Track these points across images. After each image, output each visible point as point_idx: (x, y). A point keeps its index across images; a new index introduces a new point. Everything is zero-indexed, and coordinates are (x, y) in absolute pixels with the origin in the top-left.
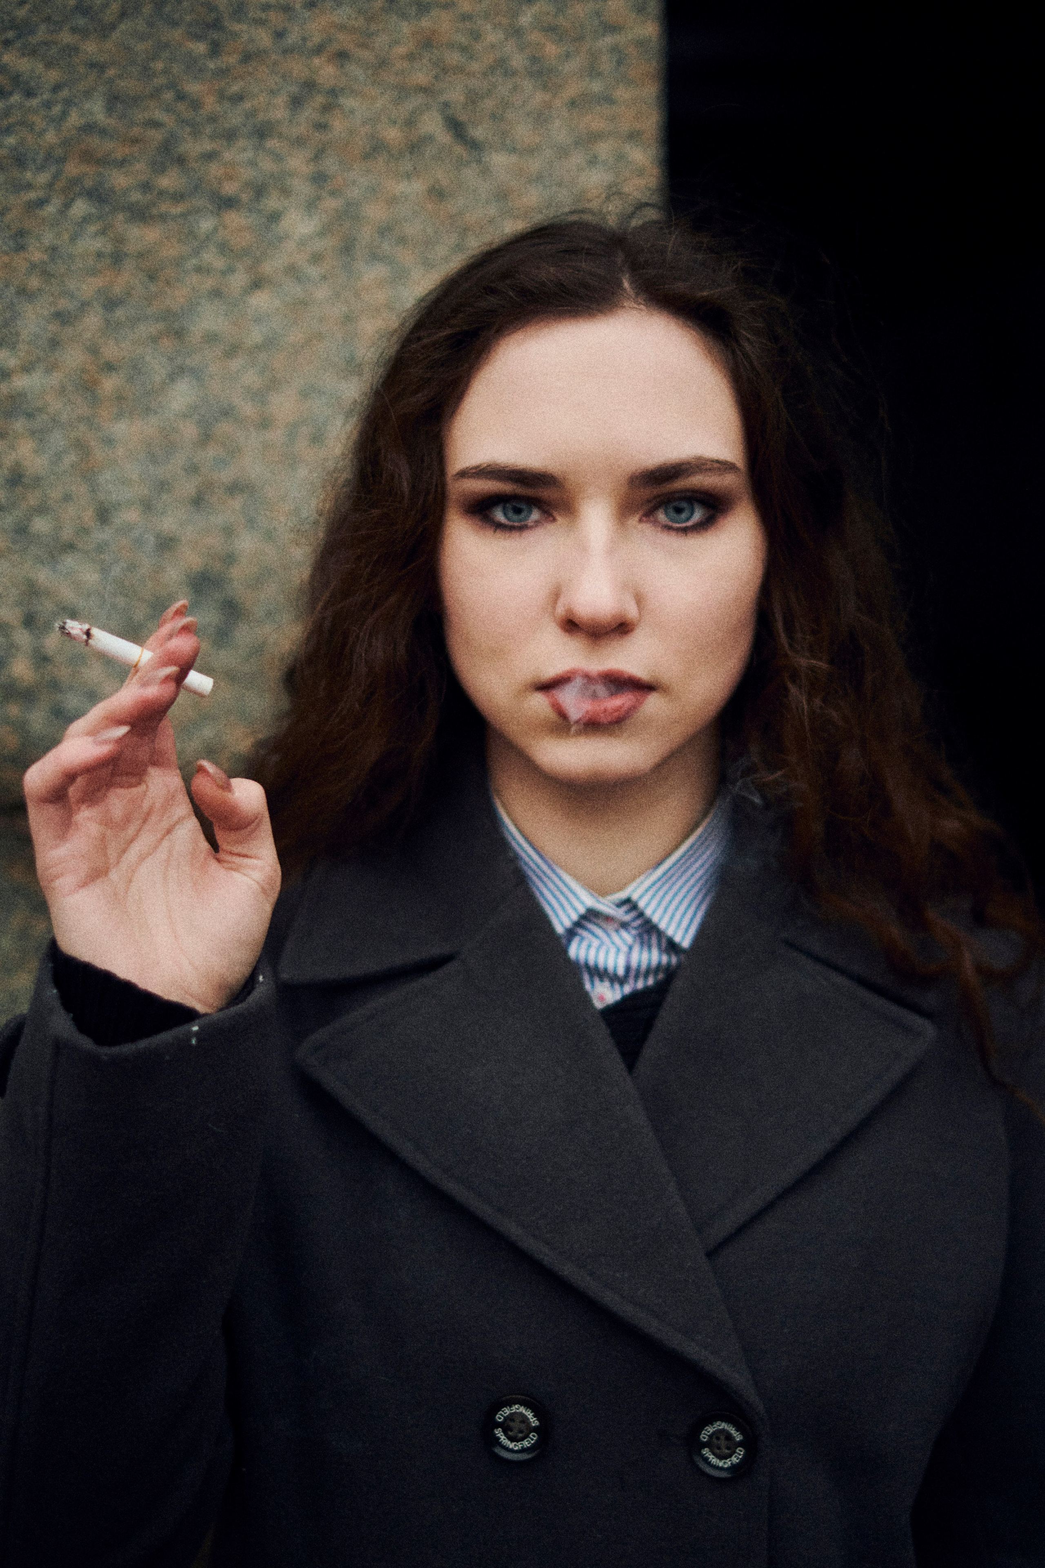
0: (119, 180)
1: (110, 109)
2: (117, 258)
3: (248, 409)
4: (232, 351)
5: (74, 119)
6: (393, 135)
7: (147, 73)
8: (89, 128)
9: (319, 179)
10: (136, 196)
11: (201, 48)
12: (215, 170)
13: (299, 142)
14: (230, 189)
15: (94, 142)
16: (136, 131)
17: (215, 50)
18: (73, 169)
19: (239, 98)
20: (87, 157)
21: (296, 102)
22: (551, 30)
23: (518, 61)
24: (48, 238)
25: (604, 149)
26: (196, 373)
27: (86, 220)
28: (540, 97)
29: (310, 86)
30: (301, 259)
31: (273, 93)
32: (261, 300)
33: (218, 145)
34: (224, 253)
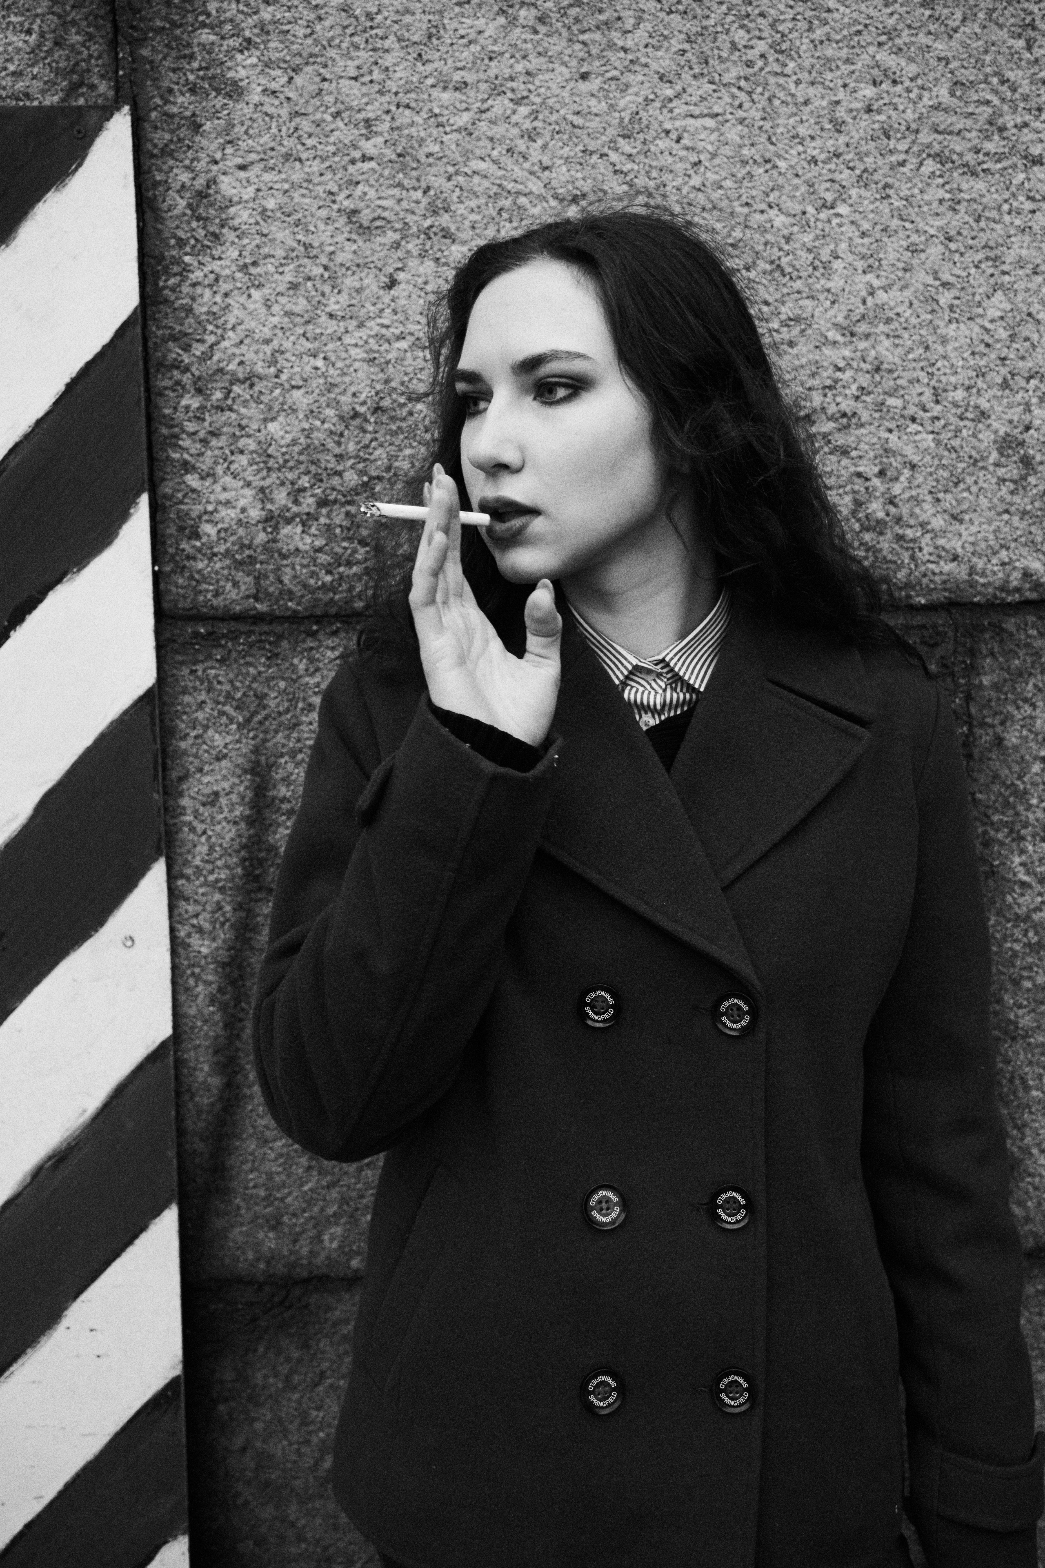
0: (959, 145)
1: (952, 94)
2: (956, 205)
5: (926, 101)
7: (979, 64)
8: (939, 107)
10: (969, 157)
11: (1021, 43)
12: (1027, 136)
16: (973, 108)
18: (925, 137)
26: (1008, 290)
27: (934, 175)
33: (1027, 118)
34: (1030, 198)
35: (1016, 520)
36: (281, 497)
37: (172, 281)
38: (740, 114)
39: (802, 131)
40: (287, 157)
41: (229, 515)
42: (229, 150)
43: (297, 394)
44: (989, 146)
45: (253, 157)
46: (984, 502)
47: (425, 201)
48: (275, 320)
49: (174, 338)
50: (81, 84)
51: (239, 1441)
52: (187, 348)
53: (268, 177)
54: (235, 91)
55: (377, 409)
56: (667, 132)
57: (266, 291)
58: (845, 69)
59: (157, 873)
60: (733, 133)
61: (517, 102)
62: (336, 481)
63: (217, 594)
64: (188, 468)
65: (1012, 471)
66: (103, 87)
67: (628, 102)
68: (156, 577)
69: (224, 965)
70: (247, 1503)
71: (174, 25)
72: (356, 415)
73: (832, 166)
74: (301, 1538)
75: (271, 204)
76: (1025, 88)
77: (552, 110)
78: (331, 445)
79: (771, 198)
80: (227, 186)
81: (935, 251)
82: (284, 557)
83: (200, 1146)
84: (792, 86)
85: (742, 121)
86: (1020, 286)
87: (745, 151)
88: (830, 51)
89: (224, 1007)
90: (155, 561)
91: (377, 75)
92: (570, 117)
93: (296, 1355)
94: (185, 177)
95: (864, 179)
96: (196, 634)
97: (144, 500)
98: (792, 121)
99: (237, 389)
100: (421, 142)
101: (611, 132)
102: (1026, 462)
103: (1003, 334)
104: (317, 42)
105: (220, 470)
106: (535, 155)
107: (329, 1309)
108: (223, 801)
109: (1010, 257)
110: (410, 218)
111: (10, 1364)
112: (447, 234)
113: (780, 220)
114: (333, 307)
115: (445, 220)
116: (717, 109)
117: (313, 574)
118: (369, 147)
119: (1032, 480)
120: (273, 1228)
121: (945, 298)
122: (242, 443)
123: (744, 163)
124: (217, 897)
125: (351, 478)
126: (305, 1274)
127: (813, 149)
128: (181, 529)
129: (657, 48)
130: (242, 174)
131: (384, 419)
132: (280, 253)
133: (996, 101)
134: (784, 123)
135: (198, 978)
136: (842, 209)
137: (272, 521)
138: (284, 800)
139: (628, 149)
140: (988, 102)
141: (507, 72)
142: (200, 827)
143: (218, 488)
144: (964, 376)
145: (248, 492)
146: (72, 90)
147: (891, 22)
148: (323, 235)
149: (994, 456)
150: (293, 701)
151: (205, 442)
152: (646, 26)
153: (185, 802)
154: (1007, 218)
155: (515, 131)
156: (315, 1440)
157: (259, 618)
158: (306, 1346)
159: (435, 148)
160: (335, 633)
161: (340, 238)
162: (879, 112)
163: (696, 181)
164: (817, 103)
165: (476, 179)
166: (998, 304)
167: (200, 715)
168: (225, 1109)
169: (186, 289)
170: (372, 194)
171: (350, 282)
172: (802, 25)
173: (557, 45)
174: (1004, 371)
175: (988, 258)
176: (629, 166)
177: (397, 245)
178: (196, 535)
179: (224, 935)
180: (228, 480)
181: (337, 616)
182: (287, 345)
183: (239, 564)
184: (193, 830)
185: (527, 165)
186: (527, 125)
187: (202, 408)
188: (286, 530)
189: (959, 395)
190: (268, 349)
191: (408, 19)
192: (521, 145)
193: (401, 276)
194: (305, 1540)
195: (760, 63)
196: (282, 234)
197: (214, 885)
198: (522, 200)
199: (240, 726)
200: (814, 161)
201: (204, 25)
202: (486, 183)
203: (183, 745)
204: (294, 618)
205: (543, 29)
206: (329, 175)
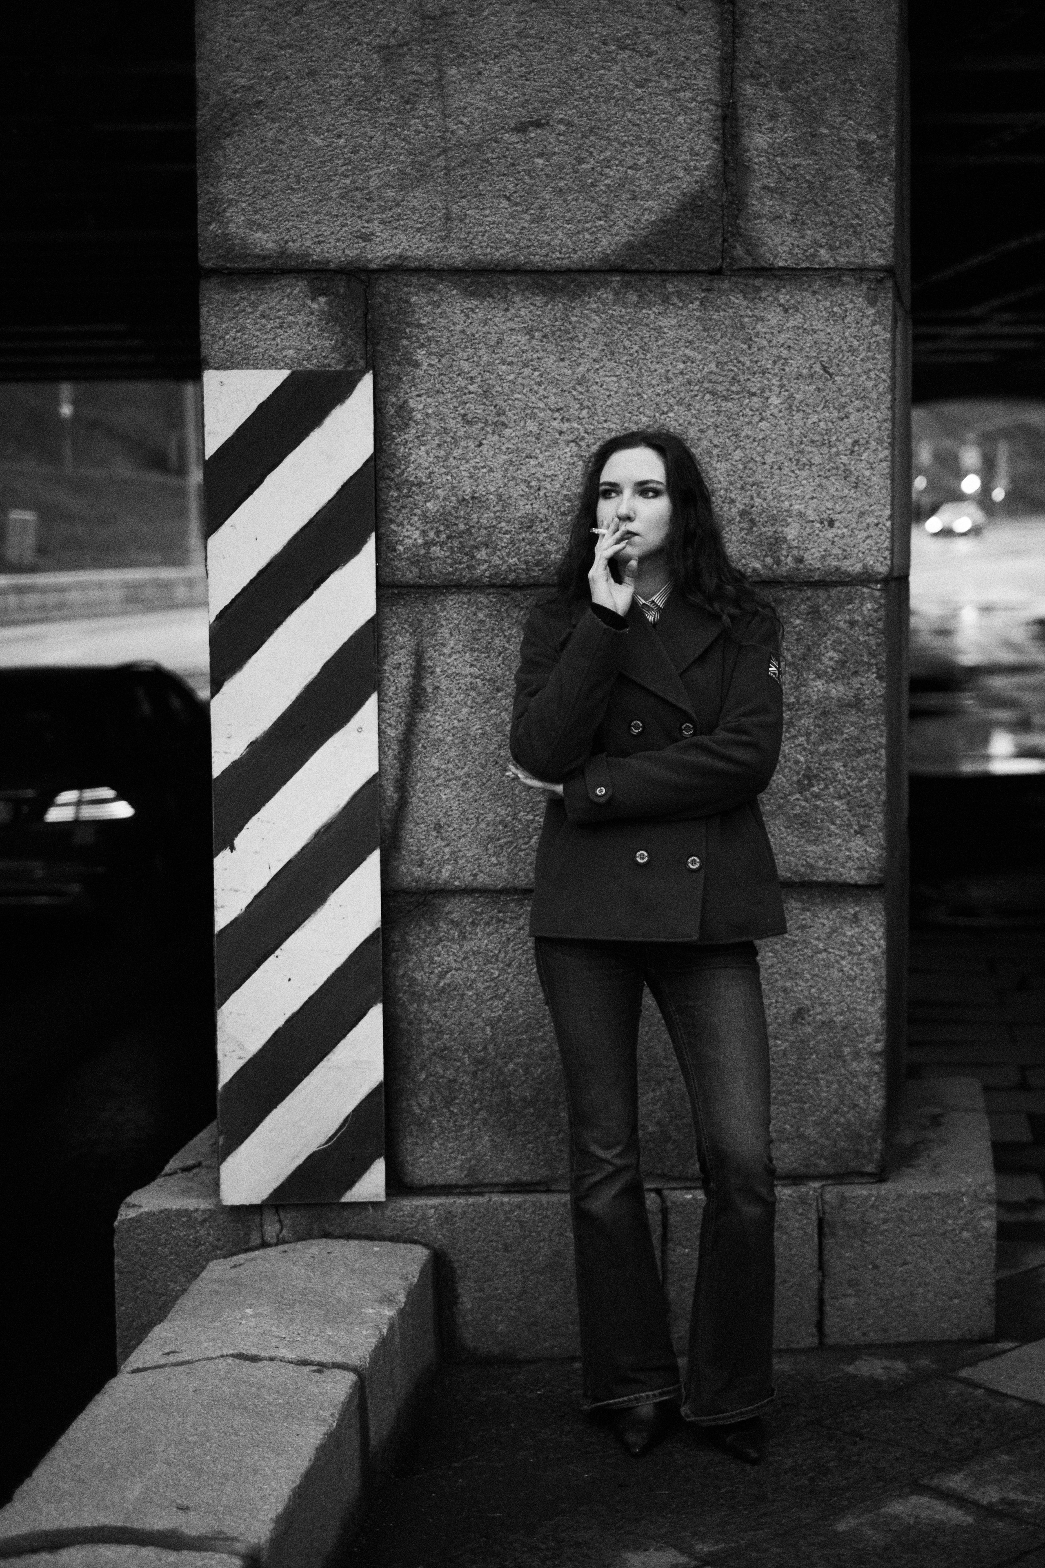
0: (720, 388)
1: (717, 367)
2: (719, 413)
3: (758, 459)
4: (754, 440)
5: (705, 370)
6: (805, 372)
7: (728, 355)
8: (711, 372)
9: (782, 386)
10: (725, 393)
11: (745, 346)
12: (749, 384)
13: (775, 375)
14: (753, 390)
15: (713, 377)
16: (725, 373)
17: (750, 347)
18: (706, 385)
19: (756, 362)
20: (710, 381)
21: (775, 362)
22: (855, 337)
23: (844, 348)
24: (697, 406)
25: (872, 375)
26: (743, 448)
27: (709, 400)
28: (851, 358)
29: (779, 357)
30: (776, 411)
31: (768, 360)
32: (763, 424)
33: (749, 376)
34: (751, 410)
35: (749, 547)
36: (432, 534)
37: (387, 443)
38: (627, 375)
39: (654, 382)
40: (438, 392)
41: (408, 541)
42: (413, 389)
43: (439, 491)
44: (734, 389)
45: (423, 391)
46: (734, 538)
47: (495, 411)
48: (431, 459)
49: (388, 467)
50: (352, 361)
51: (401, 972)
52: (393, 471)
53: (429, 400)
54: (417, 365)
55: (473, 498)
56: (597, 383)
57: (428, 447)
58: (672, 357)
59: (373, 700)
60: (624, 384)
61: (534, 370)
62: (455, 528)
63: (403, 576)
64: (392, 521)
65: (745, 525)
66: (362, 363)
67: (582, 369)
68: (377, 567)
69: (400, 741)
70: (404, 1002)
71: (392, 337)
72: (464, 500)
73: (666, 397)
74: (429, 1021)
75: (430, 411)
76: (748, 363)
77: (548, 374)
78: (453, 512)
79: (641, 409)
80: (412, 403)
81: (711, 432)
82: (432, 560)
83: (388, 826)
84: (649, 365)
85: (628, 378)
86: (748, 446)
87: (630, 391)
88: (666, 350)
89: (400, 760)
90: (377, 561)
91: (476, 359)
92: (557, 377)
93: (428, 929)
94: (394, 400)
95: (679, 403)
96: (393, 593)
97: (373, 535)
98: (649, 378)
99: (414, 488)
100: (494, 386)
101: (574, 382)
102: (752, 521)
103: (741, 467)
104: (451, 345)
105: (405, 522)
106: (541, 392)
107: (444, 906)
108: (402, 667)
109: (743, 434)
110: (488, 418)
111: (304, 921)
112: (504, 425)
113: (644, 419)
114: (455, 454)
115: (503, 418)
116: (618, 373)
117: (445, 568)
118: (472, 388)
119: (755, 529)
120: (420, 866)
121: (716, 451)
122: (416, 511)
123: (629, 395)
124: (399, 710)
125: (462, 527)
126: (434, 888)
127: (658, 390)
128: (388, 547)
129: (593, 348)
130: (418, 399)
131: (477, 501)
132: (433, 431)
133: (735, 369)
134: (645, 379)
135: (389, 747)
136: (671, 415)
137: (428, 544)
138: (430, 667)
139: (580, 390)
140: (732, 370)
141: (530, 357)
142: (392, 679)
143: (404, 530)
144: (725, 484)
145: (417, 532)
146: (348, 364)
147: (690, 338)
148: (452, 423)
149: (738, 518)
150: (434, 623)
151: (399, 510)
152: (588, 339)
153: (386, 667)
154: (741, 418)
155: (533, 382)
156: (436, 971)
157: (421, 586)
158: (433, 925)
159: (499, 389)
160: (452, 594)
161: (459, 426)
162: (686, 374)
163: (609, 403)
164: (659, 371)
165: (516, 402)
166: (738, 454)
167: (394, 629)
168: (399, 809)
169: (393, 446)
170: (473, 408)
171: (463, 443)
172: (653, 339)
173: (551, 347)
174: (742, 483)
175: (733, 435)
176: (580, 397)
177: (483, 429)
178: (395, 550)
179: (401, 728)
180: (409, 527)
181: (454, 586)
182: (436, 470)
183: (412, 563)
184: (389, 680)
185: (538, 396)
186: (538, 380)
187: (399, 496)
188: (433, 549)
189: (722, 492)
190: (427, 471)
191: (489, 336)
192: (536, 388)
193: (484, 442)
194: (431, 1022)
195: (636, 355)
196: (433, 423)
197: (397, 705)
198: (535, 410)
199: (411, 634)
200: (659, 395)
201: (404, 338)
202: (521, 404)
203: (386, 642)
204: (436, 587)
205: (545, 340)
206: (454, 400)
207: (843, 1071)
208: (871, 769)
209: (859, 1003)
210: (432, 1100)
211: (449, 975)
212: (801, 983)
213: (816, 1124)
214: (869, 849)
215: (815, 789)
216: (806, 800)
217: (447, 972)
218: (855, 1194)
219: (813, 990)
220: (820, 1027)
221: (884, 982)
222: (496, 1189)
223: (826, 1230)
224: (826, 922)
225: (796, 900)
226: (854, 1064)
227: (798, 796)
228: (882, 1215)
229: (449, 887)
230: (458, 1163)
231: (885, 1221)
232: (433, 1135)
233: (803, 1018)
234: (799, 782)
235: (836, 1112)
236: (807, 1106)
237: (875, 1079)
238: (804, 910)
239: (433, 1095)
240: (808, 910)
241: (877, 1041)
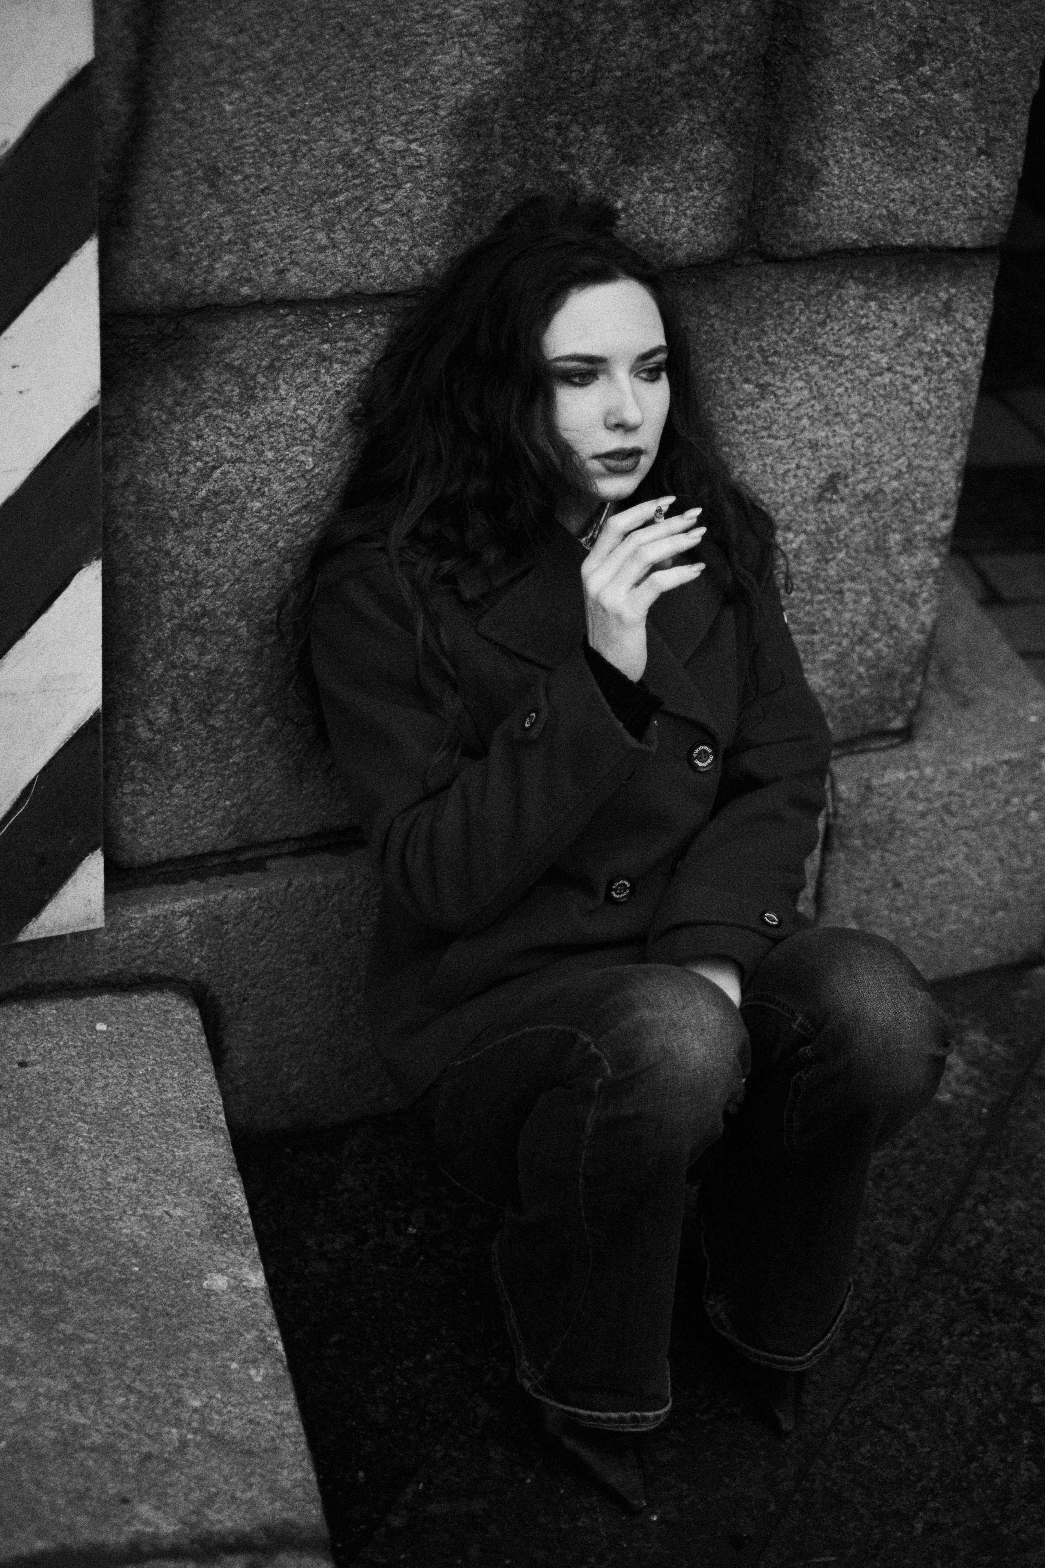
51: (122, 477)
74: (175, 567)
83: (108, 179)
89: (137, 30)
93: (180, 385)
107: (217, 338)
120: (171, 259)
126: (198, 304)
156: (193, 470)
158: (189, 378)
168: (132, 138)
194: (179, 568)
207: (883, 573)
208: (1025, 30)
209: (926, 458)
210: (174, 709)
211: (217, 474)
212: (840, 429)
213: (827, 665)
214: (996, 184)
215: (926, 70)
216: (907, 91)
217: (214, 468)
218: (886, 780)
219: (859, 441)
220: (860, 504)
221: (970, 417)
222: (285, 849)
223: (836, 843)
224: (899, 318)
225: (858, 280)
226: (902, 559)
227: (893, 84)
228: (920, 807)
229: (230, 299)
230: (220, 814)
231: (923, 815)
232: (173, 772)
233: (836, 491)
234: (901, 58)
235: (861, 641)
236: (816, 638)
237: (930, 581)
238: (867, 298)
239: (175, 701)
240: (875, 299)
241: (944, 517)
